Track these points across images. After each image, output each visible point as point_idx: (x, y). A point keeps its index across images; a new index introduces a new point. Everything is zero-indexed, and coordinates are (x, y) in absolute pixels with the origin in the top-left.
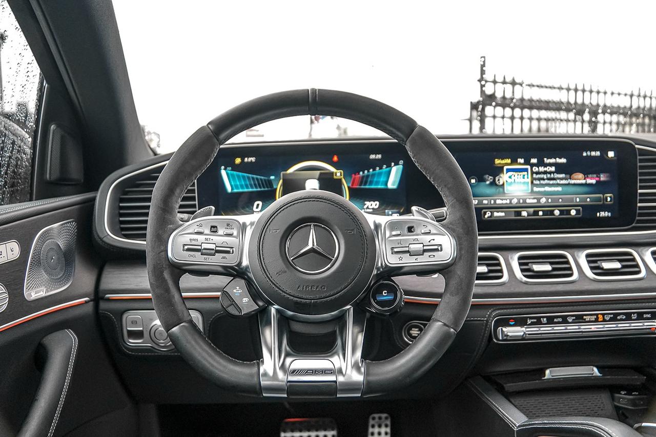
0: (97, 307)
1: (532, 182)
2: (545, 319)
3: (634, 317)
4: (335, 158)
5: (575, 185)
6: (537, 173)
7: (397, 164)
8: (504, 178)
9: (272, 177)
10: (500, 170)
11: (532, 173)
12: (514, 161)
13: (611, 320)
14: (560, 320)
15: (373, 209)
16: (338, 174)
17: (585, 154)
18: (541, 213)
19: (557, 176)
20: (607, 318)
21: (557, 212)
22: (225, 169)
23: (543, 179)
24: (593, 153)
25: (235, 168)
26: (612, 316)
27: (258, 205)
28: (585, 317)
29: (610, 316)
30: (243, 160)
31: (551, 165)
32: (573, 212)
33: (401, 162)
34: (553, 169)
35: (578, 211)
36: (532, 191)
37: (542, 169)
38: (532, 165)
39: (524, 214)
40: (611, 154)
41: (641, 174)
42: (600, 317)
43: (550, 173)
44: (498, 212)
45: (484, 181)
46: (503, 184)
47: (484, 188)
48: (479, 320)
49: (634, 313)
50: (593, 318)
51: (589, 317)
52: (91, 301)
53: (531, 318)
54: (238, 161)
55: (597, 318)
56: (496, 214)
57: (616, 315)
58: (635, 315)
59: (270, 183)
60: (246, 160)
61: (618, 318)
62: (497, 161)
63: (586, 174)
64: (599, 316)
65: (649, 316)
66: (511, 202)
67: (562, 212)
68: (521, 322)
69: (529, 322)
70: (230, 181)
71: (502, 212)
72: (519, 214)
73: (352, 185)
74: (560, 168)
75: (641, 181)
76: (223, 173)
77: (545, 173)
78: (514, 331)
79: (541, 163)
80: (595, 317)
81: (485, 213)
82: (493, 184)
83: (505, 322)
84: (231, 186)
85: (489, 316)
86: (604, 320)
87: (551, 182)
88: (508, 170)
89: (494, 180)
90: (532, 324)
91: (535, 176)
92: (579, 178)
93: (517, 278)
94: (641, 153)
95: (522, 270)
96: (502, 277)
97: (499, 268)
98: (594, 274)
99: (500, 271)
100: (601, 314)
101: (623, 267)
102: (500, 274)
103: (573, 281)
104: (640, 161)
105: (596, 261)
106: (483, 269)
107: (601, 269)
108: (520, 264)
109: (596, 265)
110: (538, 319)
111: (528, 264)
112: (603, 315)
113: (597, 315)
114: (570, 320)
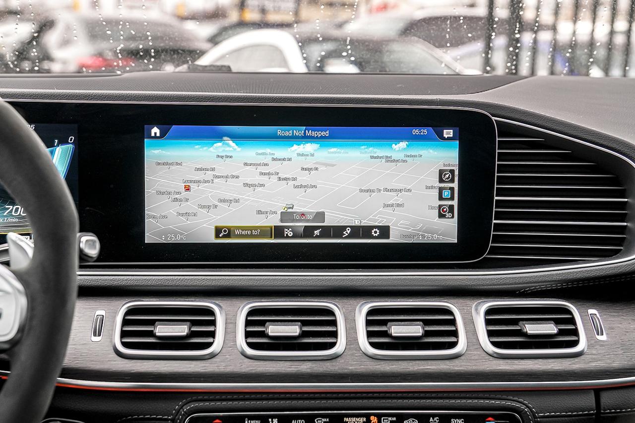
2: (275, 421)
3: (434, 422)
7: (64, 141)
14: (304, 422)
15: (20, 217)
20: (385, 421)
24: (416, 132)
26: (394, 419)
28: (346, 419)
29: (390, 419)
33: (71, 139)
41: (502, 168)
48: (160, 419)
49: (434, 415)
50: (360, 421)
51: (354, 419)
53: (251, 418)
55: (368, 421)
57: (401, 418)
58: (436, 419)
61: (406, 422)
64: (372, 418)
65: (461, 421)
75: (501, 180)
80: (365, 419)
85: (178, 412)
93: (237, 347)
94: (505, 130)
95: (248, 335)
96: (209, 345)
97: (211, 329)
98: (373, 345)
99: (212, 334)
100: (375, 415)
101: (427, 334)
102: (210, 340)
103: (335, 357)
104: (502, 145)
105: (384, 323)
106: (181, 330)
107: (390, 336)
108: (248, 323)
109: (384, 328)
110: (264, 419)
111: (262, 323)
112: (379, 417)
113: (368, 417)
114: (320, 422)
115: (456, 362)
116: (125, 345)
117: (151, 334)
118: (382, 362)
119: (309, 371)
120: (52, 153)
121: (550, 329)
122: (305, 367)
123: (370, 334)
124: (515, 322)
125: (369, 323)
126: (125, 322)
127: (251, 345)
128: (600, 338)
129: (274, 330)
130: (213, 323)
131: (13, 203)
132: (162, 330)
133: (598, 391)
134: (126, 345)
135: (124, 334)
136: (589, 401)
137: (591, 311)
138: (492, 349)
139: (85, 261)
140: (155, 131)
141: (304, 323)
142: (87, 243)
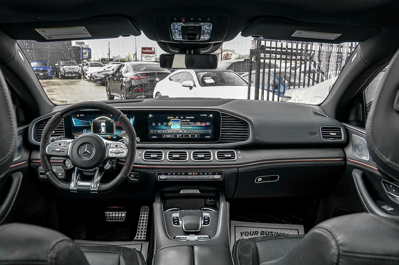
0: (29, 165)
1: (181, 125)
2: (174, 173)
4: (111, 116)
5: (197, 126)
6: (183, 122)
7: (132, 118)
8: (170, 123)
9: (90, 122)
10: (169, 120)
11: (181, 122)
12: (175, 117)
13: (197, 174)
14: (180, 174)
15: (124, 133)
16: (112, 121)
17: (201, 115)
18: (184, 136)
19: (190, 123)
20: (196, 174)
21: (190, 136)
22: (74, 118)
23: (185, 124)
24: (204, 115)
25: (77, 118)
27: (85, 131)
28: (188, 173)
30: (79, 115)
31: (188, 119)
32: (196, 136)
33: (134, 117)
34: (189, 120)
35: (198, 136)
36: (181, 128)
37: (185, 120)
38: (181, 119)
39: (178, 136)
40: (211, 115)
43: (188, 122)
44: (168, 135)
45: (164, 124)
46: (170, 125)
47: (163, 127)
48: (152, 173)
49: (206, 173)
51: (190, 173)
52: (27, 162)
54: (78, 115)
55: (193, 174)
56: (167, 136)
57: (199, 173)
59: (89, 124)
60: (81, 115)
62: (168, 117)
63: (201, 122)
65: (211, 174)
66: (173, 132)
67: (192, 136)
68: (166, 174)
69: (169, 174)
70: (75, 122)
71: (170, 135)
72: (176, 136)
73: (117, 125)
74: (191, 120)
75: (222, 125)
76: (73, 119)
77: (186, 122)
78: (163, 177)
79: (184, 118)
81: (164, 136)
82: (167, 125)
83: (161, 174)
84: (76, 124)
85: (156, 171)
86: (195, 175)
87: (188, 125)
88: (172, 121)
89: (167, 124)
90: (170, 175)
91: (182, 123)
92: (199, 124)
93: (167, 159)
94: (223, 115)
95: (169, 157)
96: (161, 159)
97: (162, 156)
98: (194, 159)
101: (205, 157)
103: (186, 161)
104: (222, 118)
105: (197, 155)
106: (156, 156)
107: (197, 157)
108: (169, 154)
110: (172, 173)
111: (172, 155)
112: (195, 173)
113: (193, 173)
114: (183, 174)
115: (210, 162)
116: (145, 159)
117: (150, 156)
118: (196, 162)
120: (130, 120)
121: (230, 156)
122: (180, 163)
123: (193, 157)
124: (223, 154)
125: (193, 155)
126: (145, 154)
127: (170, 159)
128: (240, 157)
129: (174, 156)
130: (162, 154)
131: (123, 130)
132: (152, 156)
133: (238, 168)
135: (145, 157)
136: (236, 169)
137: (239, 152)
138: (218, 159)
139: (138, 143)
140: (150, 115)
141: (180, 155)
142: (138, 139)
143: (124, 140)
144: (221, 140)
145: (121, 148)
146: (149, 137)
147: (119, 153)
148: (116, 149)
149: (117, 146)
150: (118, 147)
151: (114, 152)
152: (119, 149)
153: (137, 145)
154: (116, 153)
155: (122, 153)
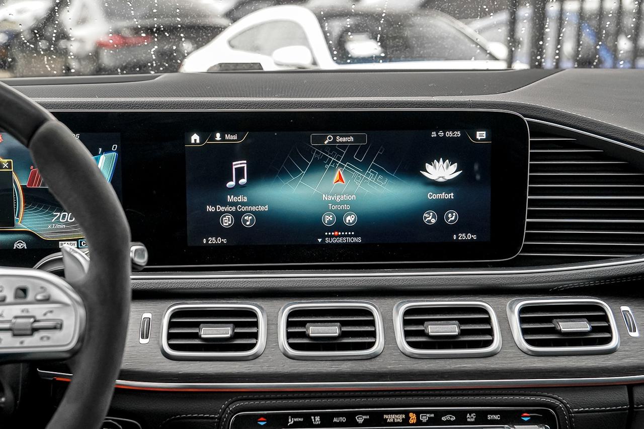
2: (318, 418)
3: (471, 418)
7: (107, 150)
13: (430, 423)
14: (343, 419)
15: (67, 223)
16: (6, 166)
17: (434, 134)
20: (424, 418)
24: (449, 134)
26: (432, 415)
28: (385, 416)
29: (428, 415)
33: (115, 147)
40: (481, 135)
41: (534, 168)
42: (413, 418)
48: (207, 418)
49: (471, 412)
50: (399, 418)
51: (393, 416)
53: (294, 416)
55: (408, 418)
57: (439, 414)
58: (472, 415)
61: (444, 419)
64: (411, 415)
65: (496, 417)
68: (277, 422)
69: (291, 421)
73: (31, 183)
75: (534, 180)
80: (404, 416)
83: (251, 423)
85: (224, 410)
86: (419, 422)
90: (296, 425)
93: (279, 348)
94: (538, 130)
95: (289, 335)
96: (252, 346)
97: (254, 330)
98: (411, 344)
99: (255, 336)
100: (413, 412)
101: (463, 332)
102: (254, 341)
103: (374, 356)
104: (534, 145)
105: (421, 322)
106: (225, 332)
107: (427, 335)
108: (289, 324)
109: (421, 328)
110: (307, 417)
111: (303, 324)
112: (418, 413)
113: (406, 413)
114: (360, 420)
115: (492, 359)
117: (196, 336)
118: (420, 361)
119: (349, 370)
120: (97, 160)
121: (584, 326)
122: (346, 367)
123: (407, 334)
124: (549, 320)
125: (406, 323)
126: (171, 325)
127: (293, 346)
128: (633, 334)
129: (315, 331)
130: (256, 324)
131: (61, 209)
132: (207, 332)
133: (631, 387)
134: (173, 347)
135: (170, 336)
136: (623, 396)
137: (624, 308)
138: (526, 346)
139: (136, 268)
140: (195, 138)
141: (344, 324)
142: (136, 252)
143: (67, 260)
144: (527, 249)
145: (47, 300)
146: (190, 243)
147: (35, 330)
148: (17, 310)
149: (24, 291)
150: (30, 297)
151: (7, 326)
152: (38, 310)
153: (135, 280)
154: (17, 333)
155: (55, 328)
